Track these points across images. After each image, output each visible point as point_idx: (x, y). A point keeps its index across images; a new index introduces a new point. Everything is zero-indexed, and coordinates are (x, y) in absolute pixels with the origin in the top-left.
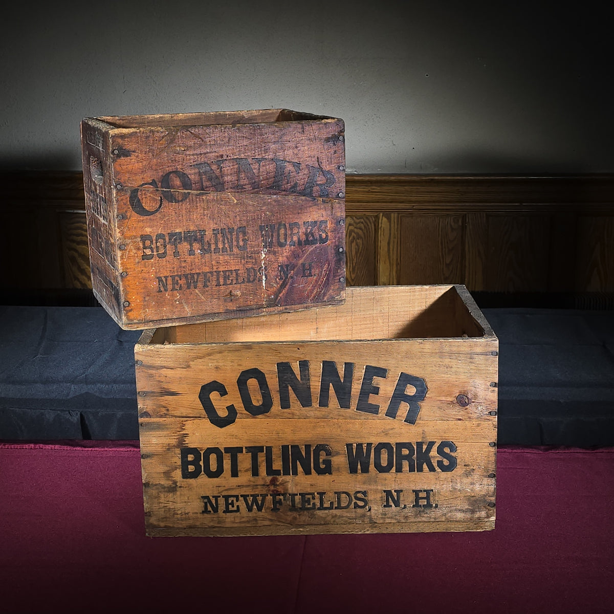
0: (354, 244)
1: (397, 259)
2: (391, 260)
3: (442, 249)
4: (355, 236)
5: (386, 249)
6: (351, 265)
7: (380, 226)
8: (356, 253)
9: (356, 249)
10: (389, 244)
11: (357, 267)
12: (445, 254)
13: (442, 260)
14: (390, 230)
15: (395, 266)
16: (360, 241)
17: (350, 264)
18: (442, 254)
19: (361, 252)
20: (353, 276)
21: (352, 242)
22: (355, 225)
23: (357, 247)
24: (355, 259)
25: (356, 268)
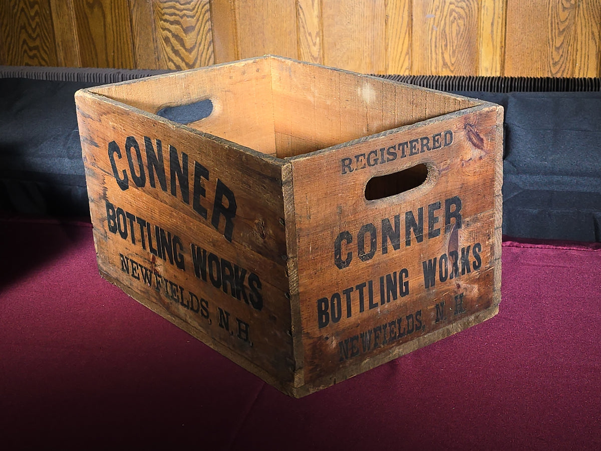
0: (455, 25)
1: (501, 42)
2: (495, 43)
3: (552, 30)
4: (456, 15)
5: (489, 31)
6: (451, 48)
7: (483, 5)
8: (457, 34)
9: (457, 30)
10: (492, 24)
11: (457, 50)
12: (555, 36)
13: (551, 43)
14: (494, 9)
15: (498, 48)
16: (461, 22)
17: (450, 46)
18: (552, 37)
19: (462, 34)
20: (453, 60)
21: (453, 22)
22: (456, 4)
23: (458, 28)
24: (456, 42)
25: (456, 52)
